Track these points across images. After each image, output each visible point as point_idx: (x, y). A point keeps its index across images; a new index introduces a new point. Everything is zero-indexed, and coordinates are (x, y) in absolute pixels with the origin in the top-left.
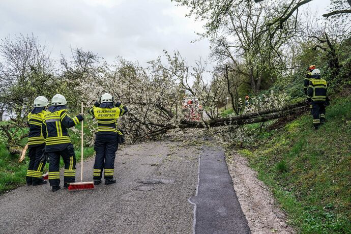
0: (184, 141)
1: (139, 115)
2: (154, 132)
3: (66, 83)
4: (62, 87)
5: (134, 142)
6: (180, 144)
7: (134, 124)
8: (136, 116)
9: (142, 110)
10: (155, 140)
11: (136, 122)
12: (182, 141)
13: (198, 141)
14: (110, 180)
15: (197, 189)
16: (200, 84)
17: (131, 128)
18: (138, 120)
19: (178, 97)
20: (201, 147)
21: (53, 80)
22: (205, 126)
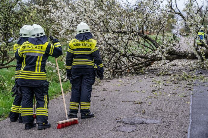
0: (172, 75)
1: (118, 46)
2: (136, 65)
3: (35, 9)
4: (31, 14)
5: (114, 76)
6: (168, 78)
7: (114, 56)
8: (115, 46)
9: (122, 40)
10: (137, 74)
11: (115, 53)
12: (170, 75)
13: (190, 75)
14: (86, 114)
15: (189, 133)
16: (193, 6)
17: (110, 60)
18: (118, 51)
19: (166, 24)
20: (193, 83)
21: (21, 5)
22: (199, 57)
